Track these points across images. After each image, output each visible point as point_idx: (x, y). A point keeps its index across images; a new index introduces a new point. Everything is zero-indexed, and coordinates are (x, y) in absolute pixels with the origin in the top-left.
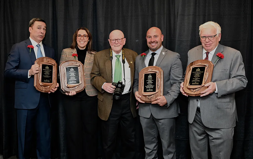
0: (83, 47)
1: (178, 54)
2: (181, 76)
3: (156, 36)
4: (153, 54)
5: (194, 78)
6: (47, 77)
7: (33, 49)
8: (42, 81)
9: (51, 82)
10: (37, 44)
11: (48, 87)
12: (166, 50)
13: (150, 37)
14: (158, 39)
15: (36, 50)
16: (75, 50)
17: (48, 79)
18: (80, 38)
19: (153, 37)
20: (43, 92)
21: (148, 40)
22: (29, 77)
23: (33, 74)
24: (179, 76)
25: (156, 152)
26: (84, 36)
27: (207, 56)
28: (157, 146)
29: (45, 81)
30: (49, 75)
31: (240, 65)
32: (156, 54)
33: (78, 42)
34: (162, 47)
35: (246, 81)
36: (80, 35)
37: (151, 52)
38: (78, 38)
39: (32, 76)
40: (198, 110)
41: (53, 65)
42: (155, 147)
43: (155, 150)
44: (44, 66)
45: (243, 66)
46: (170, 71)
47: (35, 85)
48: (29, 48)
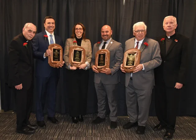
0: (80, 36)
1: (120, 43)
2: (122, 58)
3: (107, 32)
4: (105, 43)
5: (129, 61)
6: (57, 57)
7: (47, 38)
8: (54, 60)
9: (59, 60)
10: (50, 34)
11: (57, 64)
12: (114, 40)
13: (104, 32)
14: (108, 33)
15: (49, 38)
16: (75, 39)
17: (57, 58)
18: (77, 30)
19: (105, 32)
20: (54, 67)
21: (102, 34)
22: (44, 58)
23: (47, 56)
24: (121, 58)
25: (105, 106)
26: (80, 29)
27: (138, 44)
28: (105, 102)
29: (55, 60)
30: (58, 56)
31: (158, 50)
32: (106, 43)
33: (76, 34)
34: (111, 38)
35: (161, 61)
36: (77, 29)
37: (103, 42)
38: (76, 31)
39: (47, 57)
40: (131, 79)
41: (60, 49)
42: (104, 103)
43: (104, 104)
44: (54, 50)
45: (159, 51)
46: (115, 54)
47: (49, 62)
48: (45, 37)
